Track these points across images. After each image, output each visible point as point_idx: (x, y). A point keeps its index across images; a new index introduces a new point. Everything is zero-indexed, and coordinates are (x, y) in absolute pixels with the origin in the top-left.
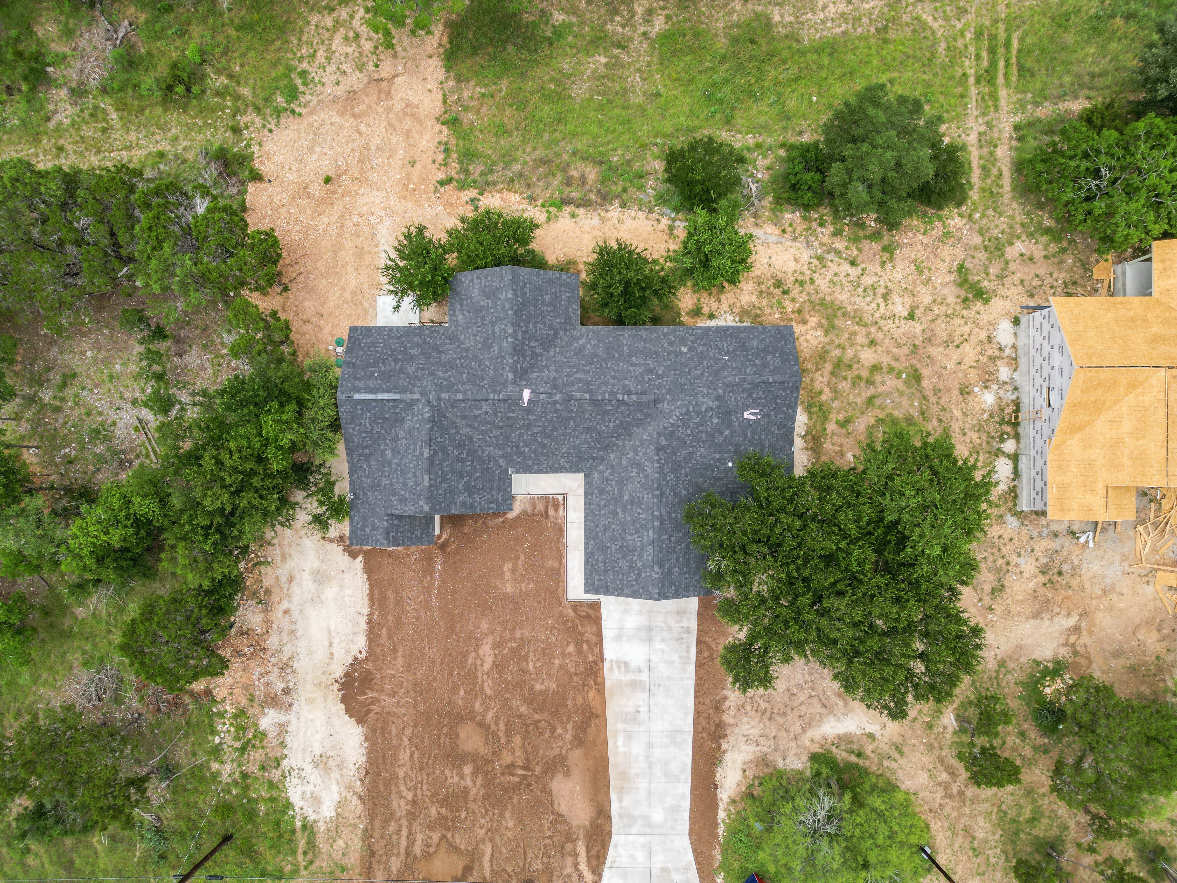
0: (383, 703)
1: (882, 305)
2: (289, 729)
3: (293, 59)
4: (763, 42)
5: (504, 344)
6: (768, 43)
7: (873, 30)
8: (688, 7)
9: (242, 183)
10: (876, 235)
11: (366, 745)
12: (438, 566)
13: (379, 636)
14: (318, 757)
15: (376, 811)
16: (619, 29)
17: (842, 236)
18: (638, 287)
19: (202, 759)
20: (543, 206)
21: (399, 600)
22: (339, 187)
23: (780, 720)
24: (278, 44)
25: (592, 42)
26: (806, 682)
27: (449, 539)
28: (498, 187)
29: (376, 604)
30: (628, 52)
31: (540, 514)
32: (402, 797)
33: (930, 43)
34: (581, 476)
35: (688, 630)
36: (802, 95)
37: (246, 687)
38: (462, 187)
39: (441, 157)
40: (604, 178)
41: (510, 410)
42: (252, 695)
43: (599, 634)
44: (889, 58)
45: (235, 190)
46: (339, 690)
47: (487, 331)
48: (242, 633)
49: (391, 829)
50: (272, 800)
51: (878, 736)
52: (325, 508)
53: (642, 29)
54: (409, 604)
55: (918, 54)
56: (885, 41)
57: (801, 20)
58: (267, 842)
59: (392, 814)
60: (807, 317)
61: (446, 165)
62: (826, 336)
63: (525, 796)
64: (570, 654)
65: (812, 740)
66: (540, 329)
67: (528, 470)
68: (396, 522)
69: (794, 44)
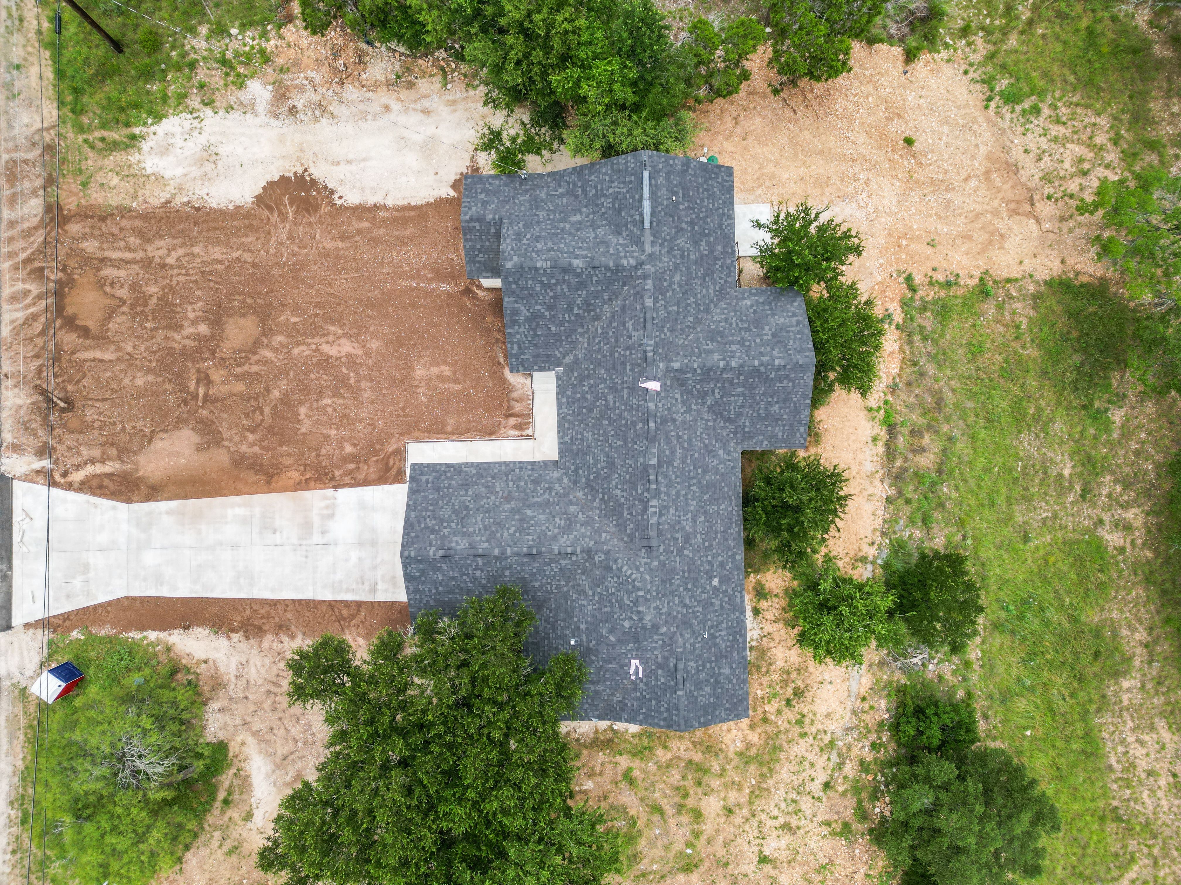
0: (281, 226)
1: (777, 823)
2: (248, 115)
3: (1053, 97)
4: (1096, 668)
5: (716, 357)
6: (1095, 675)
7: (1115, 803)
8: (1135, 574)
9: (902, 40)
10: (863, 815)
11: (231, 207)
12: (444, 287)
13: (360, 219)
14: (216, 150)
15: (153, 222)
16: (1105, 491)
17: (861, 771)
18: (792, 522)
19: (212, 14)
20: (886, 402)
21: (403, 241)
22: (901, 156)
23: (267, 705)
24: (1072, 79)
25: (1089, 459)
26: (313, 735)
27: (478, 299)
28: (907, 348)
29: (397, 214)
30: (1077, 502)
31: (510, 408)
32: (169, 251)
33: (1102, 875)
34: (555, 456)
35: (373, 590)
36: (1033, 718)
37: (297, 63)
38: (904, 304)
39: (941, 277)
40: (923, 476)
41: (634, 365)
42: (288, 70)
43: (367, 482)
44: (1081, 824)
45: (893, 31)
46: (295, 173)
47: (732, 335)
48: (361, 55)
49: (132, 240)
50: (165, 98)
51: (250, 825)
52: (508, 144)
53: (1106, 517)
54: (398, 253)
55: (1088, 861)
56: (1102, 819)
57: (1125, 713)
58: (115, 94)
59: (149, 241)
60: (759, 730)
61: (931, 283)
62: (736, 753)
63: (172, 398)
64: (342, 448)
65: (243, 744)
66: (736, 402)
67: (561, 391)
68: (493, 230)
69: (1095, 707)
